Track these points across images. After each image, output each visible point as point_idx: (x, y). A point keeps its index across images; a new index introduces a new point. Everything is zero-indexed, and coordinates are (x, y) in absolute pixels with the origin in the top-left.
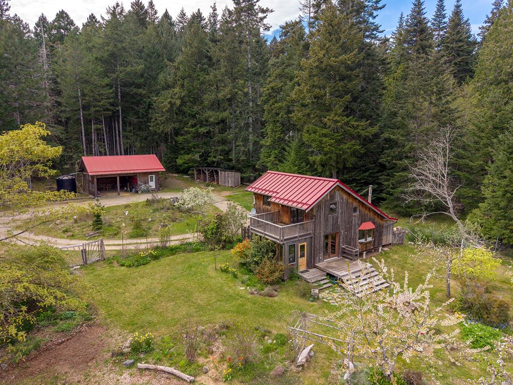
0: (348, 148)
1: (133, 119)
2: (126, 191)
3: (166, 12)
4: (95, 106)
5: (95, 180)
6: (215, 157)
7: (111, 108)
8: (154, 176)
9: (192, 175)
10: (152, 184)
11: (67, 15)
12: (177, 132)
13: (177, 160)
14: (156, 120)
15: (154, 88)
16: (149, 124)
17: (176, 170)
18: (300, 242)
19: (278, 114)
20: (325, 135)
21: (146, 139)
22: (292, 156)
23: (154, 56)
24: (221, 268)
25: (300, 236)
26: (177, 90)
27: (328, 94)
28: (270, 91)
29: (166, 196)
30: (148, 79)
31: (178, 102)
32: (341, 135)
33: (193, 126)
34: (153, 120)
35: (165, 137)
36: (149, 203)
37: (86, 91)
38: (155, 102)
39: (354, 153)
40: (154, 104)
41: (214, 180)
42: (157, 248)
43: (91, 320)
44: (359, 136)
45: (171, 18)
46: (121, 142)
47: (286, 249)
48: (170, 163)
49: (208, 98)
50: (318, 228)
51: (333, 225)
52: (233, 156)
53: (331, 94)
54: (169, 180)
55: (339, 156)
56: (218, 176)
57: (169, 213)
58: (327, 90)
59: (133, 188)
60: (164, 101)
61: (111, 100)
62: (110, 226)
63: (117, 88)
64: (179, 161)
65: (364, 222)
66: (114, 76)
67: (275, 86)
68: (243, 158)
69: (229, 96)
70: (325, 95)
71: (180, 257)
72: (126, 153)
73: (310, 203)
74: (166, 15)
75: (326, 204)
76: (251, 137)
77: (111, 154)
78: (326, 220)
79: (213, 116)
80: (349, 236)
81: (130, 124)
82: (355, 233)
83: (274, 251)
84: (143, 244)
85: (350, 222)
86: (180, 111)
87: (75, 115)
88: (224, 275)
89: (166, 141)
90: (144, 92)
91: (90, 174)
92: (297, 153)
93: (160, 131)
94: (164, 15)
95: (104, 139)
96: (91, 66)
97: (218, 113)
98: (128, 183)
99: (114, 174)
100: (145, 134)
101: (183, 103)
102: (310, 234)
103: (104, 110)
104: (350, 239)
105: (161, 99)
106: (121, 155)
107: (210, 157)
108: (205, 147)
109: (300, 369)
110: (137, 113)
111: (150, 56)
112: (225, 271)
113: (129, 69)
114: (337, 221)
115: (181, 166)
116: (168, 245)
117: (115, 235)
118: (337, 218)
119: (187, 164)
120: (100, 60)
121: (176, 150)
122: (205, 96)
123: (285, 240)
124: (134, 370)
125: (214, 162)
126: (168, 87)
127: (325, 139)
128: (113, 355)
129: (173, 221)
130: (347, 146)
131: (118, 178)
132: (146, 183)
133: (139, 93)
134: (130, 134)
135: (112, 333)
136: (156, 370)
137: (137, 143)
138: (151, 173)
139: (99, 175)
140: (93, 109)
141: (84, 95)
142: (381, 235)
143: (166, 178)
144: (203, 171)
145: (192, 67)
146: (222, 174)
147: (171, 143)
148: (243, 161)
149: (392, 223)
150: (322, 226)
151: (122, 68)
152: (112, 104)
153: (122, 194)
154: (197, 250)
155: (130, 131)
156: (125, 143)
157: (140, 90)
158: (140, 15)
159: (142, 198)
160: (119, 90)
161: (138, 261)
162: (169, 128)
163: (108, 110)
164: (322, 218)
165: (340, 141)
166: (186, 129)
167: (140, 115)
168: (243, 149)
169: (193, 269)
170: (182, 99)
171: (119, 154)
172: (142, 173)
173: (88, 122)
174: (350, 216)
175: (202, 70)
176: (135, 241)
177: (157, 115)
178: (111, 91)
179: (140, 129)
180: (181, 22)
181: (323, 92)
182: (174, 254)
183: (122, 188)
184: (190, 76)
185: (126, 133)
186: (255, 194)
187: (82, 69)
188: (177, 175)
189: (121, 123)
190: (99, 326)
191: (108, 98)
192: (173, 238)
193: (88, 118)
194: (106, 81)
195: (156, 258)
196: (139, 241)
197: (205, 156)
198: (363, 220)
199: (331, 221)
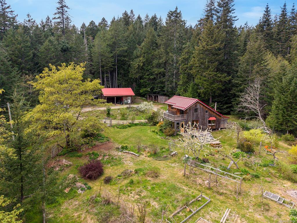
0: (216, 86)
1: (122, 72)
2: (118, 104)
3: (139, 16)
4: (106, 66)
5: (106, 98)
6: (157, 89)
7: (113, 67)
8: (130, 97)
9: (147, 98)
10: (129, 101)
11: (94, 23)
12: (141, 78)
13: (140, 91)
14: (132, 72)
15: (132, 57)
16: (129, 74)
17: (140, 95)
18: (181, 122)
19: (186, 70)
20: (205, 81)
21: (127, 81)
22: (190, 90)
23: (132, 42)
24: (152, 131)
25: (181, 120)
26: (141, 59)
27: (207, 62)
28: (183, 59)
29: (135, 106)
30: (128, 54)
31: (142, 64)
32: (213, 80)
33: (148, 75)
34: (130, 72)
35: (136, 80)
36: (128, 108)
37: (103, 60)
38: (132, 64)
39: (219, 89)
40: (131, 65)
41: (156, 100)
42: (130, 123)
43: (109, 141)
44: (221, 81)
45: (141, 18)
46: (116, 82)
47: (176, 124)
48: (137, 92)
49: (155, 62)
50: (190, 117)
51: (196, 117)
52: (165, 89)
53: (208, 62)
54: (136, 99)
55: (212, 90)
56: (158, 98)
57: (136, 112)
58: (207, 60)
59: (121, 102)
60: (136, 63)
61: (113, 64)
62: (113, 115)
63: (115, 58)
64: (141, 91)
65: (211, 117)
66: (114, 52)
67: (185, 57)
68: (170, 90)
69: (164, 62)
70: (206, 62)
71: (138, 127)
72: (118, 87)
73: (185, 108)
74: (139, 18)
75: (194, 109)
76: (174, 80)
77: (112, 87)
78: (193, 115)
79: (156, 70)
80: (204, 122)
81: (120, 74)
82: (206, 121)
83: (171, 125)
84: (126, 122)
85: (204, 116)
86: (142, 68)
87: (98, 70)
88: (153, 133)
89: (136, 81)
90: (127, 59)
91: (104, 95)
92: (193, 88)
93: (133, 78)
94: (138, 17)
95: (109, 80)
96: (105, 49)
97: (159, 69)
98: (119, 100)
99: (114, 96)
100: (126, 78)
101: (144, 65)
102: (186, 119)
103: (110, 68)
104: (204, 123)
105: (134, 63)
106: (116, 88)
107: (155, 89)
108: (153, 85)
109: (172, 156)
110: (124, 69)
111: (130, 43)
112: (154, 132)
113: (121, 49)
114: (198, 116)
115: (142, 93)
116: (134, 123)
117: (115, 119)
118: (198, 114)
119: (145, 92)
120: (109, 45)
121: (140, 86)
122: (154, 62)
123: (175, 121)
124: (122, 152)
125: (156, 92)
126: (138, 57)
127: (204, 82)
128: (116, 148)
129: (137, 115)
130: (215, 85)
131: (115, 98)
132: (127, 100)
133: (125, 60)
134: (120, 78)
135: (115, 144)
136: (128, 153)
137: (123, 82)
138: (129, 96)
139: (108, 96)
140: (105, 68)
141: (102, 61)
142: (219, 123)
143: (135, 99)
144: (152, 96)
145: (148, 48)
146: (160, 97)
147: (138, 82)
148: (170, 91)
149: (226, 119)
150: (191, 117)
151: (118, 49)
152: (113, 65)
153: (117, 105)
154: (145, 125)
155: (120, 77)
156: (118, 82)
157: (125, 58)
158: (126, 19)
159: (125, 106)
160: (116, 58)
161: (124, 127)
162: (137, 76)
163: (112, 68)
164: (191, 114)
165: (212, 83)
166: (145, 76)
167: (125, 70)
168: (170, 86)
169: (143, 131)
170: (143, 63)
171: (115, 87)
172: (125, 96)
173: (103, 73)
174: (204, 114)
175: (153, 49)
176: (122, 121)
177: (133, 70)
178: (113, 59)
179: (125, 76)
180: (146, 20)
181: (205, 61)
182: (136, 126)
183: (117, 102)
184: (147, 52)
185: (118, 78)
186: (168, 104)
187: (102, 50)
188: (140, 97)
189: (116, 73)
190: (111, 142)
191: (112, 63)
192: (136, 121)
193: (103, 71)
194: (112, 55)
195: (130, 126)
196: (124, 121)
197: (152, 89)
198: (211, 116)
199: (195, 115)
